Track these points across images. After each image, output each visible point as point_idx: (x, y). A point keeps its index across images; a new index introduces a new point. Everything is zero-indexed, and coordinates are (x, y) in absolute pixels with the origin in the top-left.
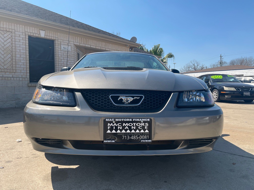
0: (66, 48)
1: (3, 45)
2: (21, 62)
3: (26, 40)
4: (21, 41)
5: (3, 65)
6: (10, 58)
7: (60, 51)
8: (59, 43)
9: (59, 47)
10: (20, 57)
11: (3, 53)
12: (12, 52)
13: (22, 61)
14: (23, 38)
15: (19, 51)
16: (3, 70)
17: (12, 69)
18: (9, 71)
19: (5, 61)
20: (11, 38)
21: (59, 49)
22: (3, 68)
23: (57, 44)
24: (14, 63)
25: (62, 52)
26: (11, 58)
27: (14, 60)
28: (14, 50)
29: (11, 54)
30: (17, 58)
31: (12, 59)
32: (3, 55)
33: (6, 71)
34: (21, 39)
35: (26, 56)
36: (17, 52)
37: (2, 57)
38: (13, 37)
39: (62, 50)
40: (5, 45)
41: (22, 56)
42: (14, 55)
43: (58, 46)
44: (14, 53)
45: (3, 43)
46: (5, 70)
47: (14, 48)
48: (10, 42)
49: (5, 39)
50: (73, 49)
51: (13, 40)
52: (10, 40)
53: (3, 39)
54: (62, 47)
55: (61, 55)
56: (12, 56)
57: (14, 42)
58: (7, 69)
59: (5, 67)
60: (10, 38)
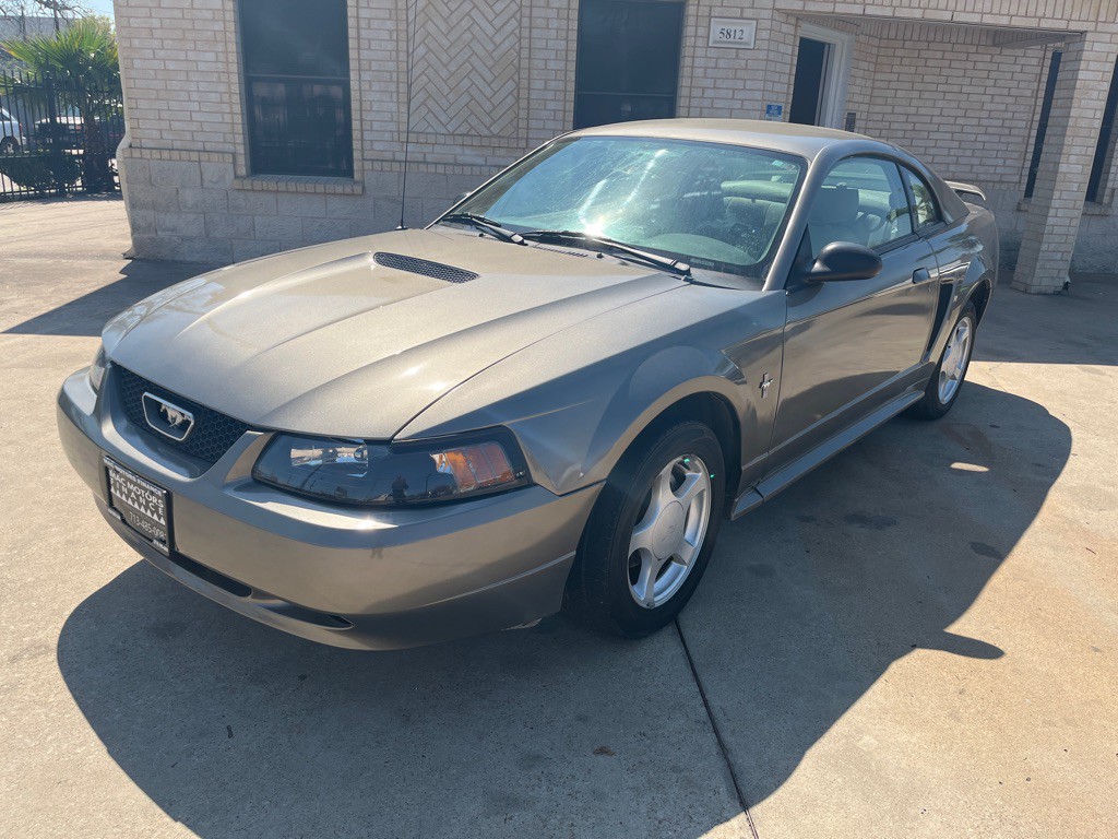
0: (732, 34)
1: (490, 47)
2: (545, 109)
3: (568, 19)
4: (554, 24)
5: (487, 121)
6: (511, 93)
7: (700, 52)
8: (704, 11)
9: (701, 31)
10: (545, 89)
11: (489, 77)
12: (518, 70)
13: (552, 105)
14: (558, 9)
15: (541, 64)
16: (486, 142)
17: (514, 135)
18: (504, 143)
19: (495, 107)
20: (518, 16)
21: (700, 42)
22: (486, 132)
23: (691, 21)
24: (523, 114)
25: (712, 53)
26: (515, 93)
27: (523, 103)
28: (524, 63)
29: (516, 77)
30: (534, 95)
31: (518, 99)
32: (489, 85)
33: (495, 142)
34: (553, 14)
35: (566, 81)
36: (536, 72)
37: (488, 92)
38: (526, 11)
39: (715, 42)
40: (497, 47)
41: (552, 85)
42: (524, 83)
43: (696, 27)
44: (524, 74)
45: (491, 39)
46: (493, 140)
47: (525, 53)
48: (512, 32)
49: (498, 23)
50: (765, 35)
51: (526, 22)
52: (514, 23)
53: (490, 23)
54: (716, 27)
55: (706, 68)
56: (518, 86)
57: (526, 33)
58: (499, 137)
59: (495, 129)
60: (513, 16)
